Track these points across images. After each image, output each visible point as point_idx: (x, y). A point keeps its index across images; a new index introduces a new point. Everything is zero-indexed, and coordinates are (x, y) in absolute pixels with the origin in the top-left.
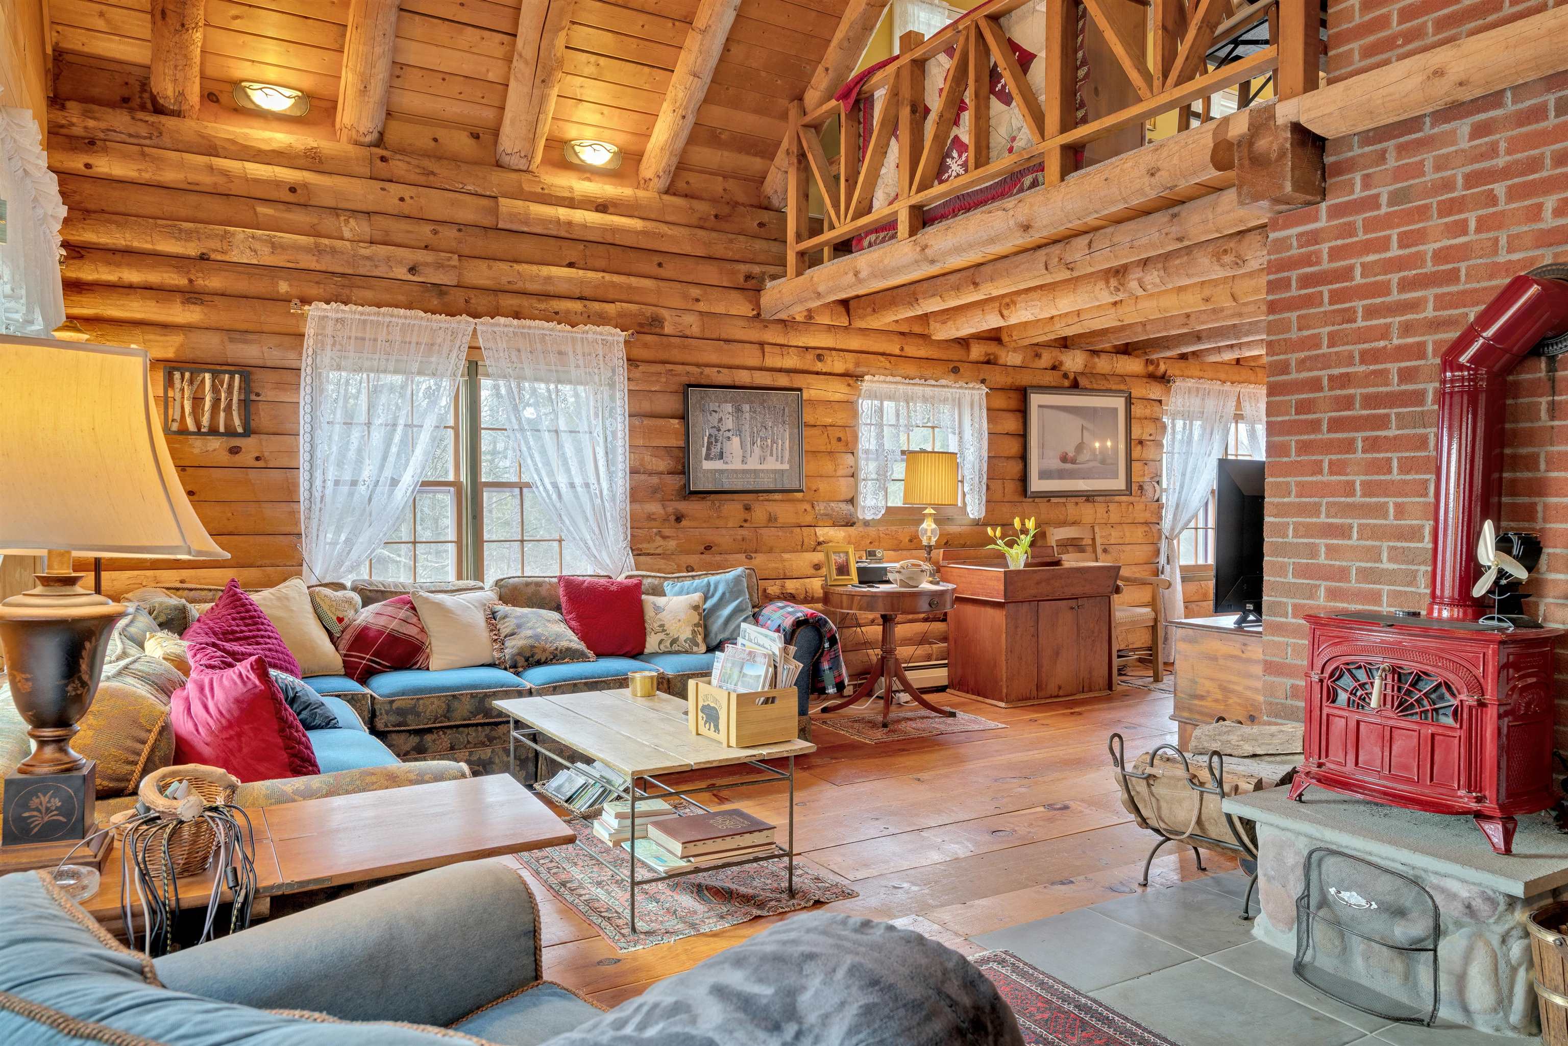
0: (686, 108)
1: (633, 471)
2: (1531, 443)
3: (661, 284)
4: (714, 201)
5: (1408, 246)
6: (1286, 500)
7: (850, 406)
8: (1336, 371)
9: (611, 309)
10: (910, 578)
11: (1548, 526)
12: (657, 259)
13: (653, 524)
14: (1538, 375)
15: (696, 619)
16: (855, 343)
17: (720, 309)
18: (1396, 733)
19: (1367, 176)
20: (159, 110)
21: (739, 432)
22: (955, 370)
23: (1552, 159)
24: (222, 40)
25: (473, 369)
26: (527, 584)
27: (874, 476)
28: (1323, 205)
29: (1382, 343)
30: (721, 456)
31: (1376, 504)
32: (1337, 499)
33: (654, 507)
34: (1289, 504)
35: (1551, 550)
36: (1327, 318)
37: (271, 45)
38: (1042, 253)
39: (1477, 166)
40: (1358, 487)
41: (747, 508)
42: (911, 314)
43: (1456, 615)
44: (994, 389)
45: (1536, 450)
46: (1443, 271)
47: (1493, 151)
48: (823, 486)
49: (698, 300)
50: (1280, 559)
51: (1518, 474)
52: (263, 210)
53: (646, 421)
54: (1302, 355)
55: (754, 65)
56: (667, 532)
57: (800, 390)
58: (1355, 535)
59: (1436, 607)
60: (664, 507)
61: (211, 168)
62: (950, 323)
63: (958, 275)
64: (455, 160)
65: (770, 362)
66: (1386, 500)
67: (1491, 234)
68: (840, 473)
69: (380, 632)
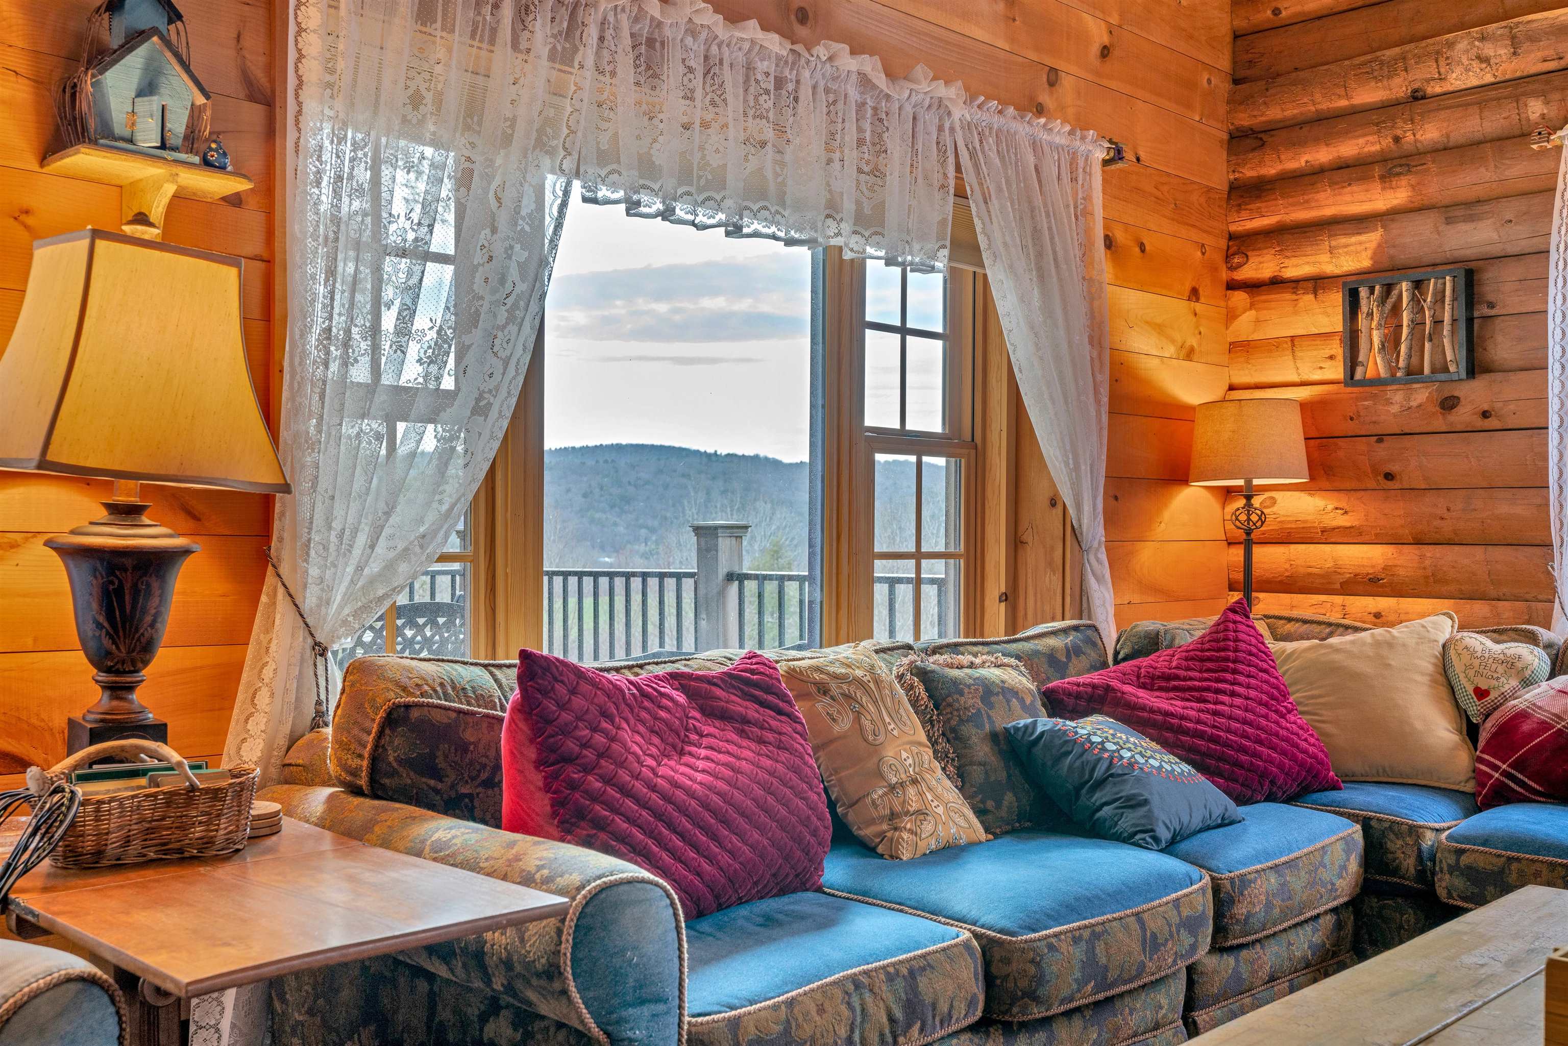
69: (1544, 726)
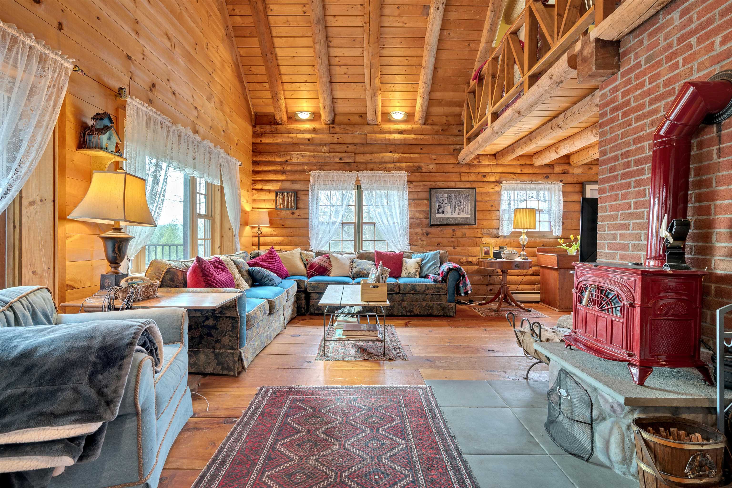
0: (424, 95)
1: (411, 218)
2: (708, 173)
3: (422, 155)
4: (442, 125)
5: (653, 82)
6: (605, 214)
7: (499, 193)
8: (623, 151)
9: (403, 165)
10: (508, 256)
11: (717, 217)
12: (420, 147)
13: (418, 236)
14: (712, 135)
15: (417, 266)
16: (500, 170)
17: (444, 162)
18: (599, 318)
19: (636, 53)
20: (278, 124)
21: (450, 204)
22: (547, 177)
23: (719, 15)
24: (289, 102)
25: (359, 187)
26: (366, 253)
27: (507, 219)
28: (619, 73)
29: (642, 133)
30: (443, 212)
31: (639, 212)
32: (624, 212)
33: (419, 230)
34: (607, 215)
35: (718, 230)
36: (621, 126)
37: (304, 100)
38: (549, 124)
39: (683, 32)
40: (632, 205)
41: (454, 231)
42: (514, 156)
43: (657, 265)
44: (565, 184)
45: (711, 176)
46: (668, 90)
47: (690, 21)
48: (485, 223)
49: (435, 160)
50: (603, 242)
51: (702, 190)
52: (302, 147)
53: (416, 202)
54: (611, 145)
55: (448, 75)
56: (423, 238)
57: (475, 188)
58: (631, 229)
59: (647, 260)
60: (422, 230)
61: (288, 137)
62: (539, 158)
63: (525, 138)
64: (355, 124)
65: (463, 179)
66: (644, 210)
67: (689, 66)
68: (493, 218)
69: (317, 264)
